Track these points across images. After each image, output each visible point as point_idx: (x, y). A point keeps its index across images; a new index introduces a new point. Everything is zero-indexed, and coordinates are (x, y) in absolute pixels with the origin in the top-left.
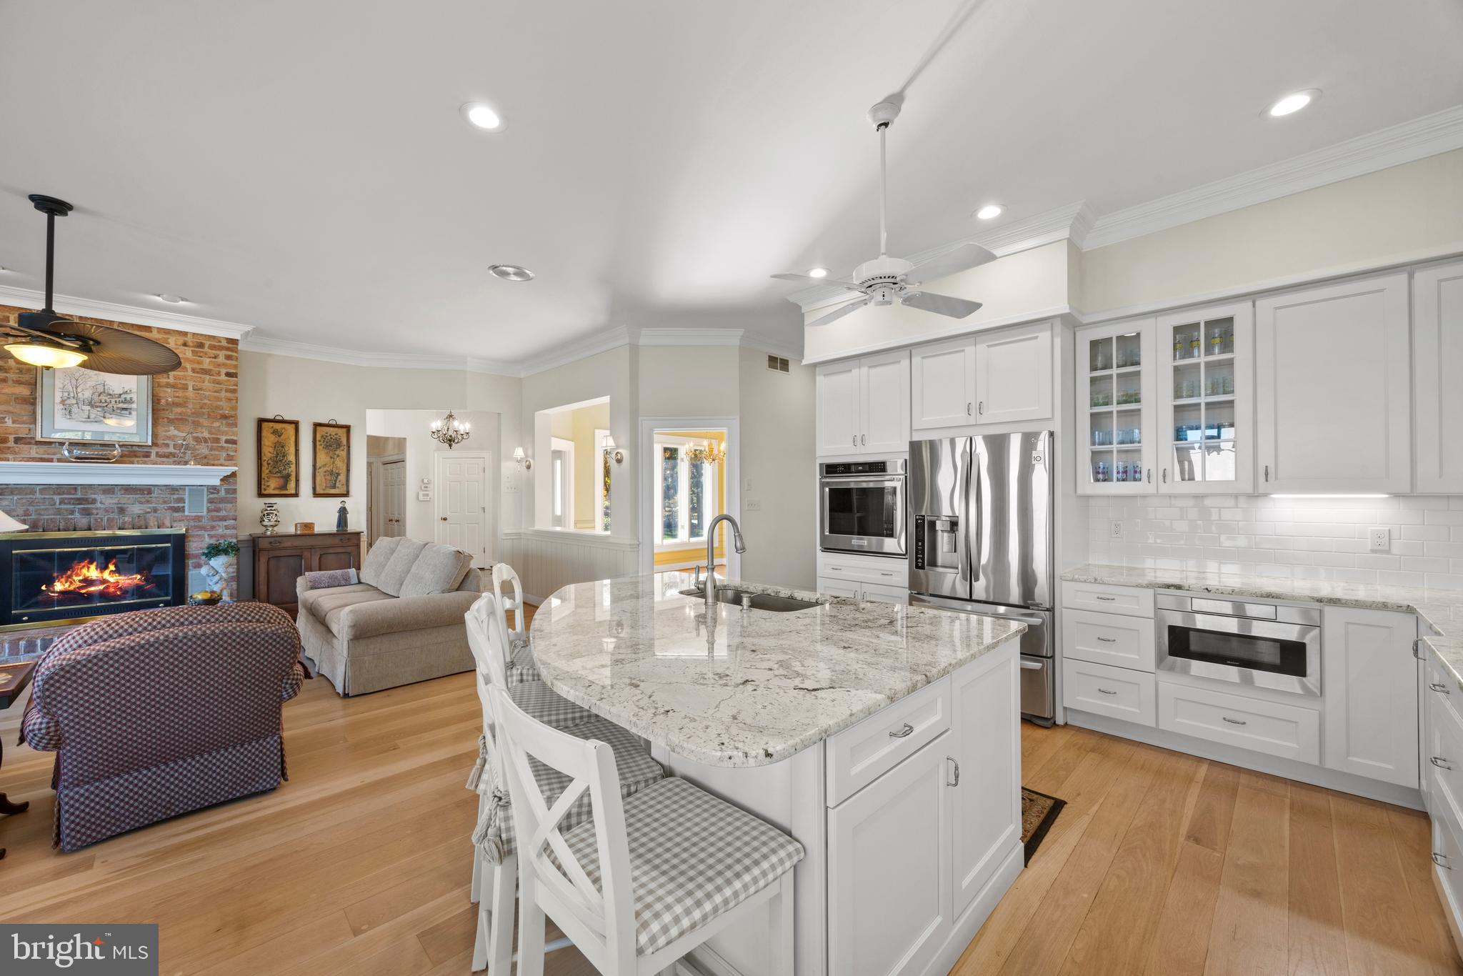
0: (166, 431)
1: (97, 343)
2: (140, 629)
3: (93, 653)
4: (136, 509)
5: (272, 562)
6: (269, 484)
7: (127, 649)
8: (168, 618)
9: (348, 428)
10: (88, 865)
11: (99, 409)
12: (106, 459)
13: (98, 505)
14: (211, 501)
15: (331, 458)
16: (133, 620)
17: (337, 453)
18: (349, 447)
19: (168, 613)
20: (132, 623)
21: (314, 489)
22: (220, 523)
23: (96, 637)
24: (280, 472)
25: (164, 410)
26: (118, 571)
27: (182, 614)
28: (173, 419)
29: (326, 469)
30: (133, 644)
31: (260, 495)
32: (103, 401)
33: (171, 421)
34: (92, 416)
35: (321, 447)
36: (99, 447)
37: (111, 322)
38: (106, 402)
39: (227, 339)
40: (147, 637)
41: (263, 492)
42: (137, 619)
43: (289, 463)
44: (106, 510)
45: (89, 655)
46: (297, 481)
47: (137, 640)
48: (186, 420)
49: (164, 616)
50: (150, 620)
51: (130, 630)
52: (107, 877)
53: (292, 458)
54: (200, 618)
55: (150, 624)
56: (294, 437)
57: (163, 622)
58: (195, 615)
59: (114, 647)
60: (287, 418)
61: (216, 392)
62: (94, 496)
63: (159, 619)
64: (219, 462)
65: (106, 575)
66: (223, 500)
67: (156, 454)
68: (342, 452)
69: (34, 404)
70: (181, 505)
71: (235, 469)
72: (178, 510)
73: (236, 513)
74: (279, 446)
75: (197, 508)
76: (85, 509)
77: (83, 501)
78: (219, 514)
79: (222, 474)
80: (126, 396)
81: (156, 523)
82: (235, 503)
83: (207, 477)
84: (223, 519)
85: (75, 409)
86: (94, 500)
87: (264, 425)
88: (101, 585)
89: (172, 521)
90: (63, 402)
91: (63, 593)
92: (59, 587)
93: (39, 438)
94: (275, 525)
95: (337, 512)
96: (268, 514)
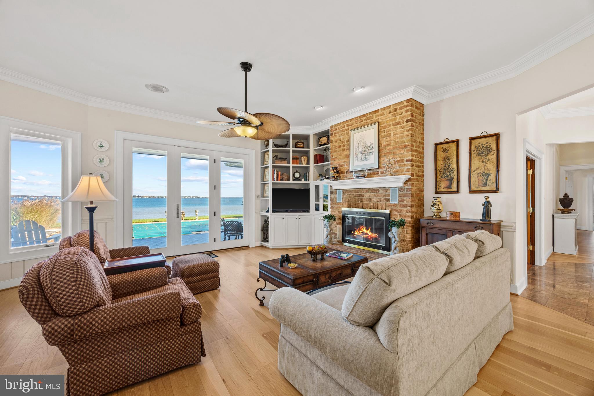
0: (384, 160)
4: (375, 200)
5: (429, 236)
6: (441, 185)
9: (497, 136)
11: (364, 155)
13: (365, 197)
14: (400, 196)
15: (483, 162)
17: (487, 157)
21: (470, 187)
22: (404, 209)
24: (447, 176)
25: (383, 149)
26: (372, 231)
28: (386, 153)
29: (478, 171)
31: (437, 192)
33: (385, 154)
34: (362, 158)
35: (475, 155)
38: (366, 151)
39: (406, 100)
41: (438, 190)
43: (452, 170)
44: (366, 200)
46: (458, 182)
48: (391, 152)
53: (454, 166)
56: (456, 151)
60: (451, 139)
61: (403, 133)
64: (404, 173)
65: (368, 232)
66: (405, 195)
67: (380, 173)
68: (492, 157)
69: (349, 157)
70: (389, 198)
71: (410, 176)
72: (388, 200)
73: (413, 203)
74: (447, 159)
75: (395, 200)
76: (361, 199)
77: (361, 196)
78: (403, 203)
79: (403, 179)
80: (371, 146)
81: (380, 207)
82: (412, 196)
83: (398, 181)
84: (405, 206)
85: (358, 157)
86: (363, 195)
87: (439, 147)
88: (366, 235)
89: (386, 206)
90: (356, 154)
91: (357, 235)
92: (356, 233)
93: (350, 170)
94: (439, 213)
95: (484, 205)
96: (433, 205)
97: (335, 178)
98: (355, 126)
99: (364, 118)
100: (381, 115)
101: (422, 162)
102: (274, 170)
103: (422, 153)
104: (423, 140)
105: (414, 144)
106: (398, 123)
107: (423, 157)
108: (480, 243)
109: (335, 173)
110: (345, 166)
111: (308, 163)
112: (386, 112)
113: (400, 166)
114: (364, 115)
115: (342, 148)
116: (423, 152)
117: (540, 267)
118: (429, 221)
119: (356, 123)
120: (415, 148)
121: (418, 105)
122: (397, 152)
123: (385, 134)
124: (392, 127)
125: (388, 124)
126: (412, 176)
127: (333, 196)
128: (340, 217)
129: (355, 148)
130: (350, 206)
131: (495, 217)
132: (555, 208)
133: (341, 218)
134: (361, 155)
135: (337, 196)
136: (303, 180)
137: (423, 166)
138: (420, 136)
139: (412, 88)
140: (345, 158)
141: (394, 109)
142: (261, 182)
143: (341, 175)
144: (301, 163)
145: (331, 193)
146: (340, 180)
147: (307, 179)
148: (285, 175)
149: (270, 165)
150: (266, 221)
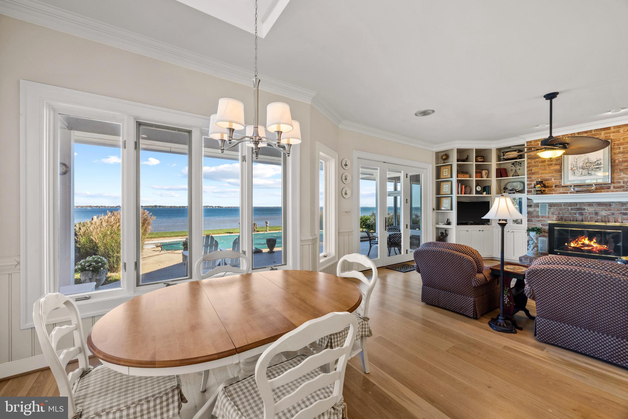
0: (619, 175)
1: (568, 144)
2: (562, 263)
3: (543, 268)
4: (604, 213)
7: (555, 270)
8: (574, 262)
10: (542, 349)
11: (586, 170)
12: (590, 191)
13: (586, 211)
16: (560, 259)
19: (575, 259)
20: (559, 260)
23: (545, 262)
25: (617, 165)
26: (597, 242)
27: (581, 261)
30: (557, 269)
32: (588, 166)
33: (621, 170)
34: (583, 173)
36: (586, 186)
37: (574, 133)
38: (589, 166)
40: (563, 267)
42: (561, 259)
44: (590, 213)
45: (541, 268)
47: (559, 267)
49: (573, 260)
50: (566, 261)
51: (558, 263)
52: (546, 357)
54: (590, 265)
55: (566, 262)
57: (572, 263)
58: (587, 263)
59: (550, 268)
62: (584, 207)
63: (570, 261)
65: (592, 243)
67: (612, 187)
69: (561, 172)
72: (624, 214)
77: (580, 209)
80: (597, 162)
81: (613, 220)
85: (576, 172)
88: (589, 247)
89: (622, 219)
90: (572, 169)
91: (573, 247)
92: (572, 245)
93: (563, 185)
97: (542, 192)
100: (614, 132)
102: (458, 184)
109: (542, 187)
110: (554, 181)
111: (490, 176)
112: (622, 130)
114: (586, 132)
115: (547, 163)
123: (620, 150)
125: (625, 141)
128: (545, 229)
129: (570, 163)
130: (561, 219)
133: (547, 231)
134: (581, 170)
135: (538, 209)
136: (485, 193)
140: (552, 173)
142: (436, 195)
143: (546, 189)
144: (482, 177)
145: (529, 206)
146: (546, 194)
147: (489, 192)
148: (468, 190)
149: (454, 179)
150: (442, 233)
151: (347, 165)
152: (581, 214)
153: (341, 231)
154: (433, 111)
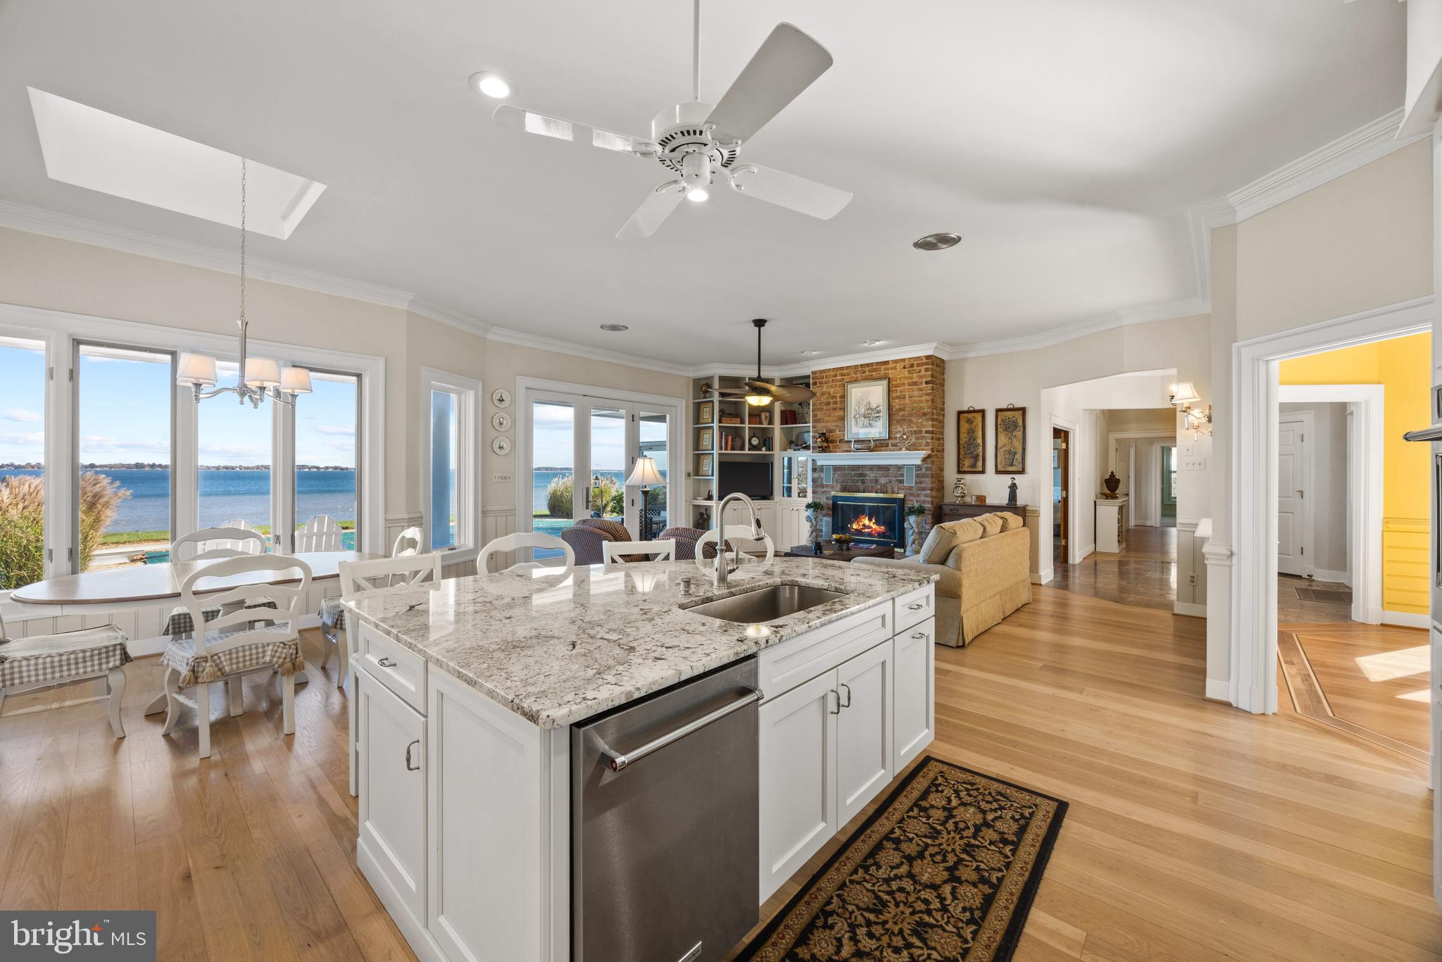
0: (895, 429)
4: (883, 480)
6: (964, 462)
9: (1023, 410)
12: (869, 450)
13: (868, 478)
14: (917, 476)
15: (1010, 439)
17: (1014, 434)
18: (1024, 427)
21: (996, 466)
22: (922, 492)
24: (971, 453)
25: (894, 414)
26: (876, 523)
29: (1005, 449)
31: (959, 472)
33: (898, 421)
34: (864, 421)
35: (1001, 430)
38: (870, 414)
39: (926, 357)
41: (961, 469)
43: (978, 445)
44: (871, 481)
46: (984, 460)
48: (905, 419)
53: (980, 441)
56: (981, 423)
60: (977, 408)
61: (920, 397)
62: (865, 471)
64: (921, 448)
65: (872, 524)
66: (924, 476)
67: (890, 445)
68: (1018, 433)
69: (844, 420)
70: (902, 478)
71: (930, 452)
72: (901, 482)
73: (933, 485)
74: (971, 432)
75: (910, 481)
76: (862, 480)
77: (862, 475)
78: (921, 486)
79: (922, 456)
80: (878, 409)
81: (889, 490)
82: (932, 477)
83: (914, 458)
84: (924, 489)
85: (858, 420)
86: (866, 474)
87: (962, 416)
88: (869, 529)
89: (899, 489)
90: (854, 417)
91: (856, 530)
92: (855, 526)
93: (846, 439)
94: (963, 497)
95: (1010, 487)
96: (957, 487)
97: (824, 450)
98: (853, 377)
99: (867, 369)
100: (892, 369)
101: (942, 434)
102: (722, 434)
103: (942, 422)
104: (944, 405)
105: (935, 411)
106: (915, 384)
107: (943, 427)
108: (1005, 520)
109: (823, 441)
110: (838, 433)
111: (771, 422)
112: (899, 366)
113: (917, 438)
114: (868, 365)
115: (832, 405)
116: (944, 420)
117: (1074, 565)
118: (952, 507)
119: (855, 374)
120: (935, 417)
121: (939, 362)
122: (914, 420)
123: (898, 394)
124: (907, 387)
125: (902, 382)
126: (932, 452)
127: (816, 475)
128: (829, 505)
129: (853, 408)
130: (844, 490)
131: (1020, 502)
132: (1099, 492)
133: (831, 507)
134: (863, 419)
135: (823, 475)
136: (764, 449)
137: (943, 438)
138: (941, 401)
139: (934, 345)
140: (836, 421)
141: (911, 364)
142: (694, 451)
143: (831, 445)
144: (761, 423)
145: (814, 470)
146: (830, 452)
147: (770, 448)
148: (738, 442)
149: (716, 425)
150: (702, 514)
151: (503, 400)
152: (863, 482)
153: (490, 508)
154: (627, 328)
